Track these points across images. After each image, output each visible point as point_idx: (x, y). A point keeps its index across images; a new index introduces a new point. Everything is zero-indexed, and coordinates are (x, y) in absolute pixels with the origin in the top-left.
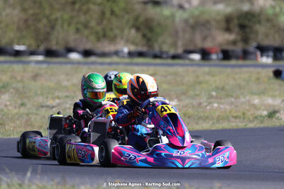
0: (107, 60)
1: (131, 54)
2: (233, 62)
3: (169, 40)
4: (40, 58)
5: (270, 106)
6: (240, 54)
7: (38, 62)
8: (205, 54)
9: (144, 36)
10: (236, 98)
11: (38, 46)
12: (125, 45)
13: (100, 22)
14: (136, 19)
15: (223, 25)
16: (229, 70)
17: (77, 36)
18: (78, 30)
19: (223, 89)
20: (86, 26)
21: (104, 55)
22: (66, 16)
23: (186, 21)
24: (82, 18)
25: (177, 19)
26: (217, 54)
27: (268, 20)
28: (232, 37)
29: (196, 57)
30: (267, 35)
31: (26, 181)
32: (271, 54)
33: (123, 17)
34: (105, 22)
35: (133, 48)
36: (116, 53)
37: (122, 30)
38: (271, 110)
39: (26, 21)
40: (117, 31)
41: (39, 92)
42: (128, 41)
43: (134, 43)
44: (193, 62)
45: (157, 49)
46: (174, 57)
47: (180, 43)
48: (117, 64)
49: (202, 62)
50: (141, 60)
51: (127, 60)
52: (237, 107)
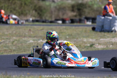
1: (33, 21)
2: (75, 24)
3: (49, 15)
5: (91, 42)
6: (78, 21)
8: (64, 21)
9: (38, 13)
10: (77, 39)
12: (31, 17)
13: (20, 8)
14: (35, 6)
15: (71, 9)
16: (74, 27)
18: (11, 11)
19: (71, 35)
20: (14, 9)
22: (6, 5)
23: (56, 7)
24: (13, 6)
25: (52, 7)
26: (68, 20)
27: (90, 7)
28: (74, 14)
29: (60, 22)
30: (89, 13)
32: (91, 20)
33: (30, 6)
34: (22, 8)
35: (34, 18)
37: (29, 11)
38: (91, 44)
40: (27, 12)
43: (34, 16)
44: (59, 25)
45: (44, 19)
46: (51, 22)
47: (53, 16)
48: (28, 25)
49: (63, 24)
50: (37, 23)
51: (32, 23)
52: (77, 42)
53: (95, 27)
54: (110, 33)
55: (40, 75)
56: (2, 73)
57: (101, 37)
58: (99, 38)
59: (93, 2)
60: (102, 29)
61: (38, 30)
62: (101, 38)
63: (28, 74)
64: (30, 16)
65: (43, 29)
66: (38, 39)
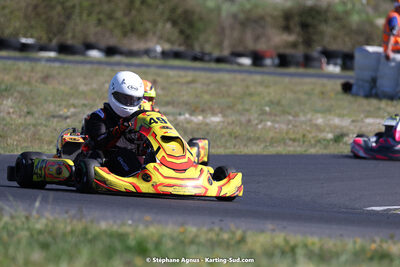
0: (136, 61)
1: (165, 54)
2: (292, 70)
3: (213, 39)
4: (52, 54)
5: (336, 127)
6: (301, 60)
7: (49, 60)
8: (257, 59)
9: (182, 32)
10: (294, 116)
11: (50, 40)
12: (158, 43)
13: (126, 15)
14: (173, 10)
15: (281, 22)
16: (287, 80)
17: (99, 28)
18: (100, 21)
19: (278, 103)
20: (110, 17)
21: (131, 54)
22: (86, 4)
23: (235, 16)
24: (106, 7)
25: (224, 14)
26: (272, 58)
27: (337, 19)
28: (291, 38)
29: (246, 61)
30: (335, 38)
31: (34, 213)
32: (339, 61)
33: (157, 7)
34: (134, 12)
35: (167, 47)
36: (147, 52)
37: (155, 25)
38: (338, 132)
39: (36, 7)
40: (148, 25)
41: (50, 98)
42: (161, 38)
43: (169, 41)
44: (242, 69)
45: (197, 49)
46: (219, 60)
47: (226, 43)
48: (148, 66)
49: (253, 69)
50: (177, 62)
51: (161, 62)
52: (296, 127)
53: (352, 81)
54: (395, 102)
55: (182, 225)
56: (67, 212)
57: (369, 114)
58: (362, 116)
59: (349, 6)
60: (372, 88)
61: (178, 82)
62: (367, 117)
63: (148, 218)
64: (155, 39)
65: (193, 81)
66: (176, 110)
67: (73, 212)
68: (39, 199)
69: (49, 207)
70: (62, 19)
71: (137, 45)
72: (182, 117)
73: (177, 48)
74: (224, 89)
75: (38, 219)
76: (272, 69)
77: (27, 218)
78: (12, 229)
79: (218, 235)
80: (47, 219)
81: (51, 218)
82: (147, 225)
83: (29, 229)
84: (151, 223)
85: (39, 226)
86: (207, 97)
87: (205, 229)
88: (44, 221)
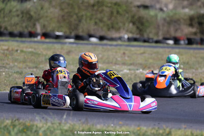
0: (114, 43)
1: (129, 39)
2: (194, 46)
3: (154, 31)
4: (72, 40)
6: (199, 41)
7: (71, 43)
8: (177, 41)
9: (138, 28)
10: (196, 70)
11: (71, 33)
13: (109, 19)
14: (133, 17)
15: (188, 22)
16: (192, 51)
17: (96, 27)
18: (96, 23)
19: (188, 63)
20: (101, 20)
21: (112, 39)
22: (89, 14)
23: (165, 19)
24: (99, 16)
25: (159, 18)
26: (184, 40)
28: (194, 30)
29: (171, 42)
31: (63, 121)
33: (125, 15)
34: (113, 18)
35: (131, 35)
36: (120, 38)
37: (124, 24)
39: (63, 16)
40: (121, 25)
41: (71, 63)
42: (127, 31)
43: (131, 32)
44: (169, 46)
45: (146, 36)
46: (157, 42)
47: (160, 33)
48: (121, 45)
49: (174, 46)
50: (135, 43)
51: (127, 43)
52: (197, 75)
55: (139, 126)
56: (80, 120)
61: (135, 53)
63: (121, 123)
64: (124, 32)
65: (144, 53)
66: (135, 68)
67: (83, 120)
68: (66, 114)
69: (71, 118)
70: (77, 22)
71: (115, 35)
72: (138, 71)
73: (135, 36)
74: (160, 56)
75: (65, 124)
76: (184, 46)
77: (60, 124)
78: (52, 129)
79: (157, 131)
80: (70, 124)
81: (72, 124)
82: (121, 126)
83: (61, 130)
84: (123, 125)
85: (66, 128)
86: (151, 61)
87: (150, 128)
88: (68, 125)
